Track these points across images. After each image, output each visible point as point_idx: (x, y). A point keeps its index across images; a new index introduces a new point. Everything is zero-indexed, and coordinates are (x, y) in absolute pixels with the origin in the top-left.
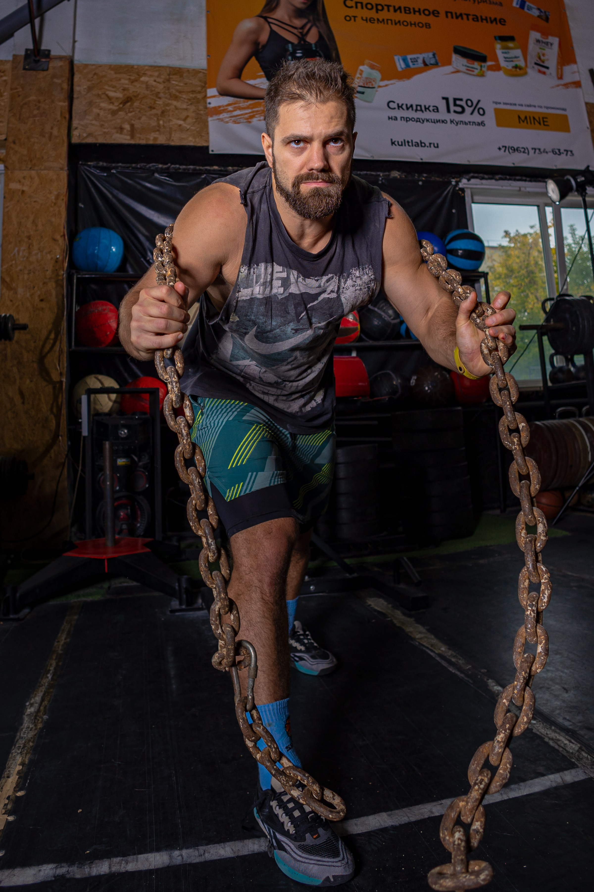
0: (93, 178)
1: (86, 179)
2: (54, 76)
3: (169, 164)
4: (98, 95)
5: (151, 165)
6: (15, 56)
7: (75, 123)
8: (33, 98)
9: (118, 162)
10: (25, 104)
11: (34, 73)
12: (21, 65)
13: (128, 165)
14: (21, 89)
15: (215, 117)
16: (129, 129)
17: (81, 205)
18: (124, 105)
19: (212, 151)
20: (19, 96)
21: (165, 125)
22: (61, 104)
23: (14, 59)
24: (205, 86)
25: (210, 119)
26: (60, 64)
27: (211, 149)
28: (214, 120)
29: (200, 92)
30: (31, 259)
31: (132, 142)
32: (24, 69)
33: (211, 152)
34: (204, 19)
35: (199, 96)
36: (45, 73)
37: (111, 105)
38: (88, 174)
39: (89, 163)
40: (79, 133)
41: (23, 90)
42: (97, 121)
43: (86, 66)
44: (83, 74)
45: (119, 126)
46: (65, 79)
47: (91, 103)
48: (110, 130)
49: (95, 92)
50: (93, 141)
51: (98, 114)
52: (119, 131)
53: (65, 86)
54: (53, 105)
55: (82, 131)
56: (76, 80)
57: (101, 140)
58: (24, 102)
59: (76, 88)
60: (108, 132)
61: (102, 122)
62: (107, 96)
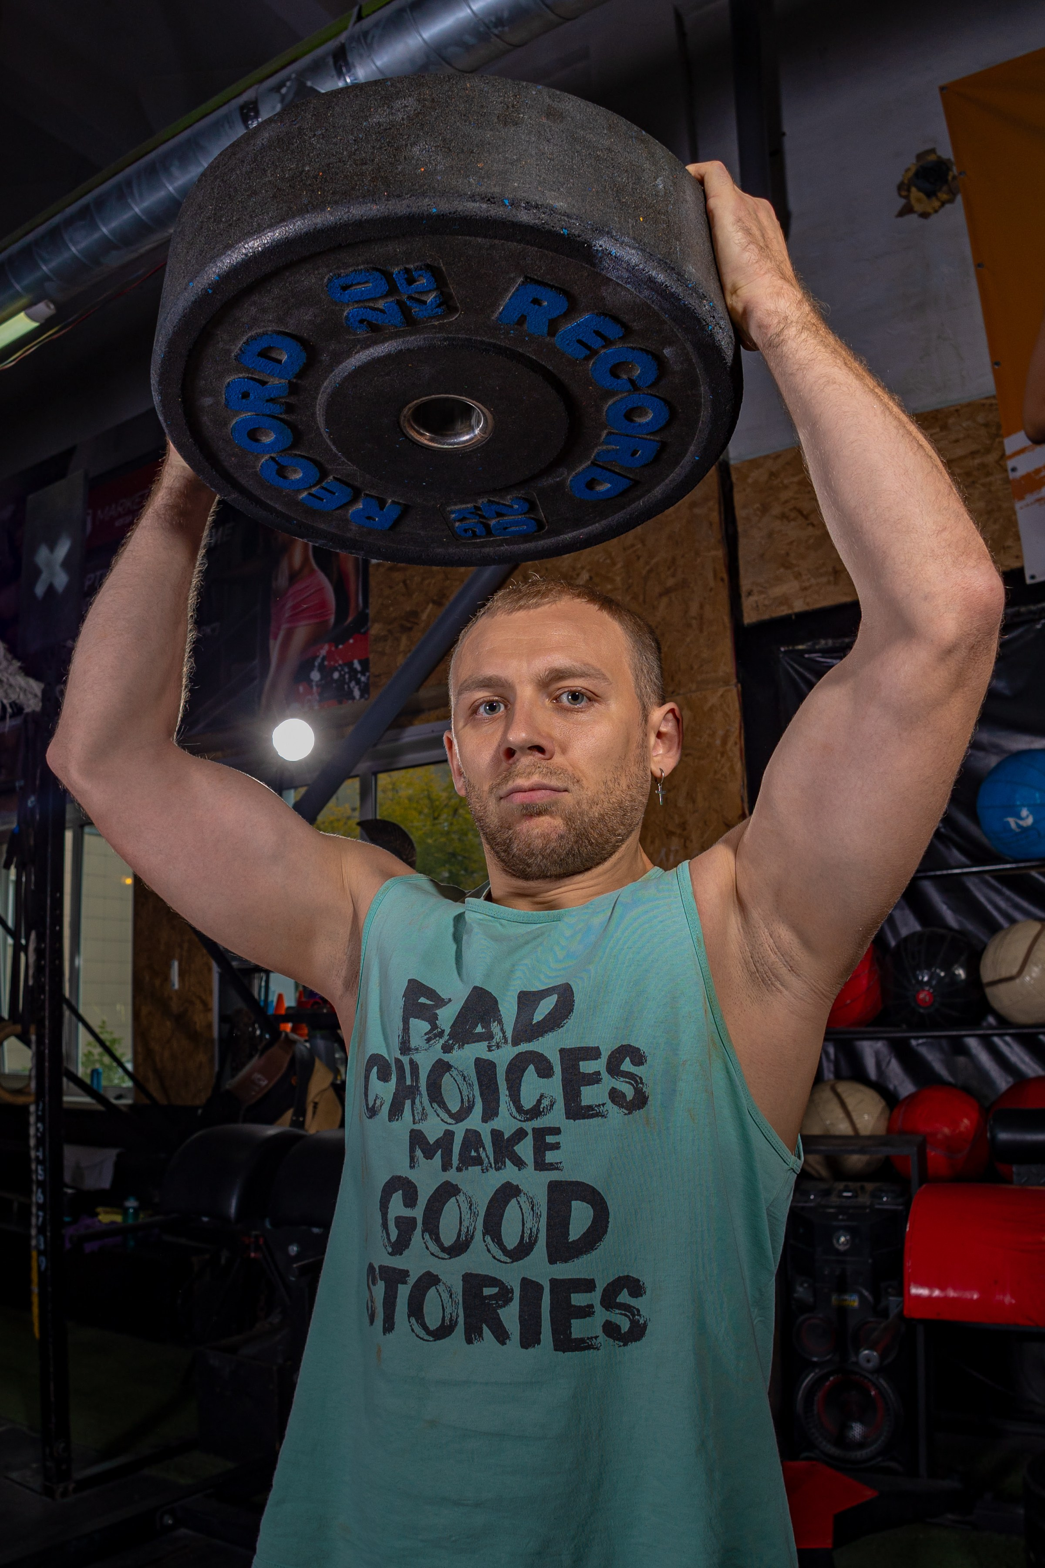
4: (784, 517)
7: (745, 584)
10: (651, 571)
14: (640, 546)
15: (1030, 498)
19: (1033, 577)
20: (639, 558)
22: (713, 553)
24: (998, 432)
25: (1018, 505)
27: (1028, 574)
28: (1028, 505)
29: (988, 451)
33: (1029, 581)
34: (974, 283)
35: (991, 458)
37: (810, 528)
38: (801, 670)
39: (800, 647)
40: (756, 602)
41: (644, 545)
42: (787, 568)
43: (754, 464)
44: (750, 481)
45: (830, 569)
46: (713, 504)
47: (770, 535)
48: (813, 581)
49: (776, 510)
50: (784, 611)
51: (788, 554)
52: (832, 578)
53: (715, 516)
54: (699, 560)
55: (763, 596)
56: (738, 498)
57: (799, 606)
58: (648, 568)
59: (740, 513)
60: (811, 586)
61: (796, 569)
62: (800, 512)
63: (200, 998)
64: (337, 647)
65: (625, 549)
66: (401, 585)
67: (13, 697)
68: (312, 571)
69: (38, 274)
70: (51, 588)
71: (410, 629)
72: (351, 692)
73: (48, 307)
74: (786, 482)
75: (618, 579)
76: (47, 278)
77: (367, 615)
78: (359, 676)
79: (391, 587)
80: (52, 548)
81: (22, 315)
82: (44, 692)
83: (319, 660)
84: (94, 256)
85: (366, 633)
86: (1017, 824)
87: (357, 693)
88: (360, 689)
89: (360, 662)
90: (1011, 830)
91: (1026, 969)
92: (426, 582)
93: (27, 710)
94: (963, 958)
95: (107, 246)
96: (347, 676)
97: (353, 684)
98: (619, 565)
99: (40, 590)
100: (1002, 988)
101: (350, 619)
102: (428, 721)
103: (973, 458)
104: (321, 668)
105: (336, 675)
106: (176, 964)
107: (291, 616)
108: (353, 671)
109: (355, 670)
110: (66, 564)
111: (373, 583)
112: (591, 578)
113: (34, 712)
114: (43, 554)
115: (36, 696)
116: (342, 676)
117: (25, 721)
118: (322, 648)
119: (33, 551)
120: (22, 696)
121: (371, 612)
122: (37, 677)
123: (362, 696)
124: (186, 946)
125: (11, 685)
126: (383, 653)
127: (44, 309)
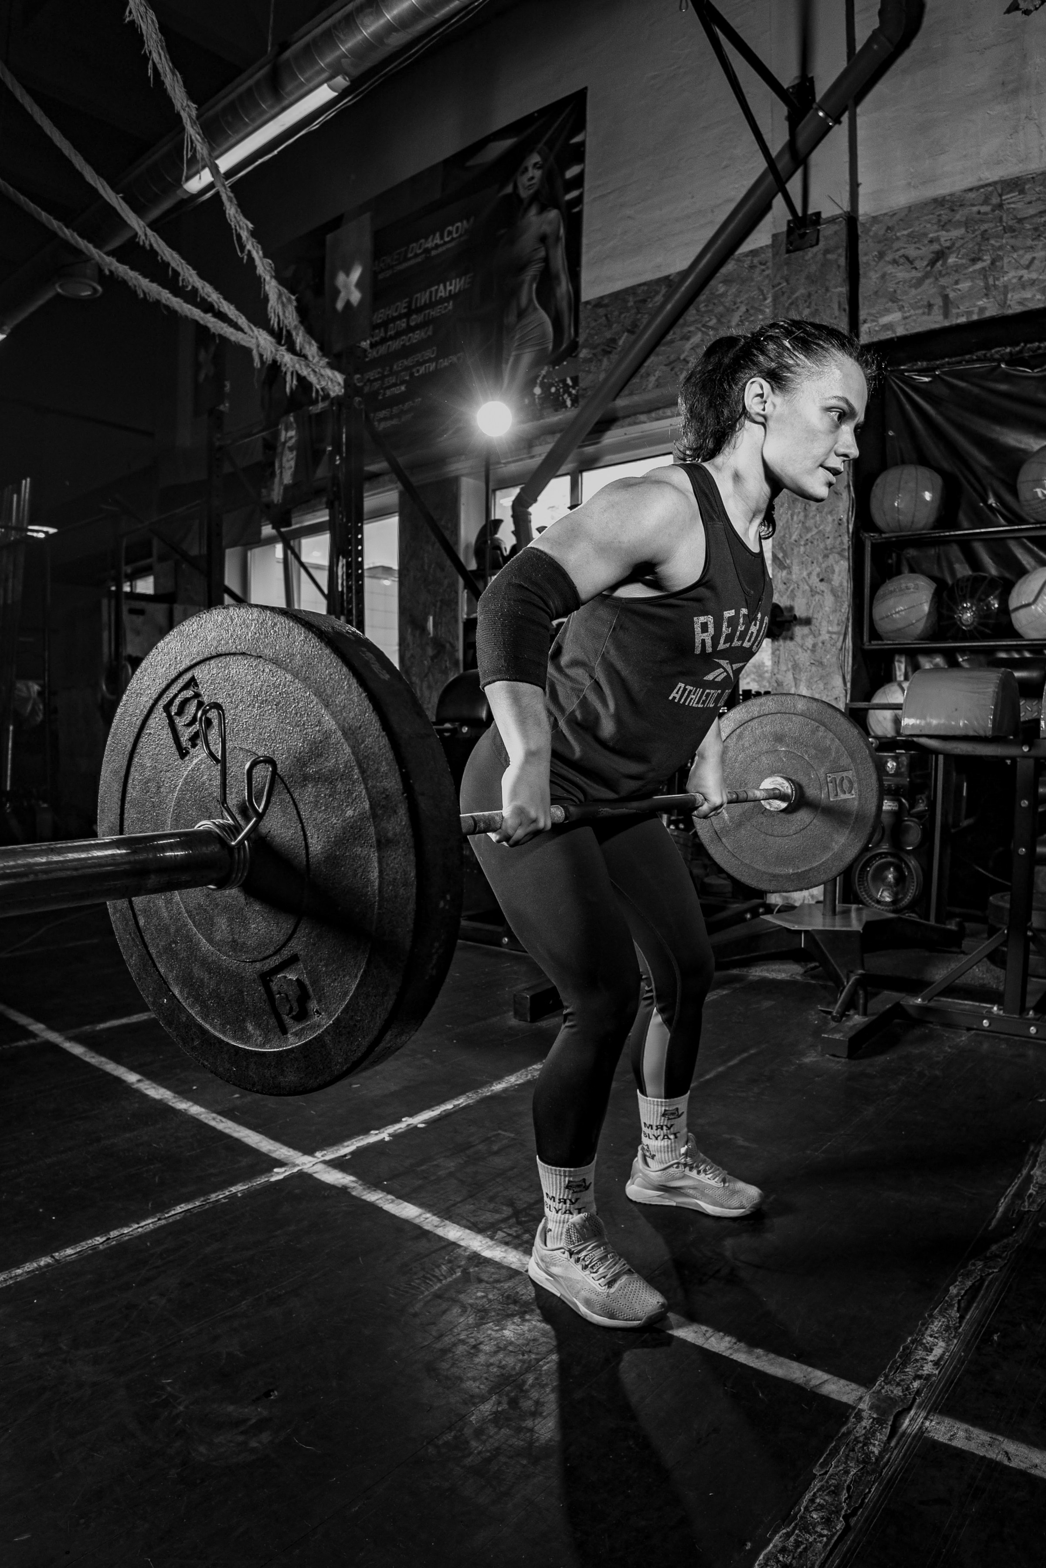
0: (907, 389)
1: (899, 392)
2: (827, 251)
3: (1022, 344)
4: (895, 262)
5: (993, 351)
6: (775, 237)
7: (863, 314)
8: (801, 291)
9: (943, 358)
10: (791, 304)
11: (800, 253)
12: (783, 248)
13: (958, 359)
14: (785, 284)
16: (941, 304)
17: (891, 433)
18: (932, 267)
20: (783, 293)
21: (997, 283)
22: (839, 289)
23: (773, 241)
26: (834, 228)
30: (807, 525)
31: (947, 324)
32: (788, 251)
36: (815, 249)
37: (914, 271)
38: (901, 384)
39: (902, 367)
40: (869, 328)
41: (788, 284)
42: (894, 302)
43: (875, 219)
44: (871, 233)
45: (926, 303)
46: (842, 251)
47: (883, 276)
48: (912, 312)
49: (888, 258)
50: (889, 335)
51: (895, 291)
52: (926, 310)
53: (842, 261)
54: (828, 295)
55: (875, 324)
56: (861, 246)
57: (900, 331)
58: (790, 301)
59: (862, 259)
60: (910, 316)
61: (900, 303)
62: (907, 258)
63: (450, 643)
64: (554, 368)
65: (773, 287)
66: (604, 318)
67: (323, 383)
68: (535, 309)
69: (338, 53)
70: (348, 304)
71: (610, 352)
72: (564, 402)
73: (345, 79)
74: (898, 234)
75: (767, 310)
76: (344, 56)
77: (577, 343)
78: (571, 389)
79: (596, 320)
80: (348, 273)
81: (325, 85)
82: (345, 381)
83: (540, 378)
84: (380, 37)
85: (576, 356)
86: (1043, 493)
87: (569, 403)
88: (571, 400)
89: (572, 379)
90: (1039, 498)
91: (1040, 598)
92: (623, 316)
93: (332, 394)
94: (997, 592)
95: (390, 29)
96: (561, 390)
97: (566, 396)
98: (769, 301)
99: (340, 305)
100: (1022, 612)
101: (564, 346)
102: (623, 427)
103: (1041, 217)
104: (542, 385)
105: (553, 390)
106: (431, 618)
107: (519, 345)
108: (566, 386)
109: (568, 385)
110: (359, 285)
111: (582, 316)
112: (747, 310)
113: (338, 396)
114: (341, 278)
115: (339, 384)
116: (558, 390)
117: (332, 404)
118: (542, 369)
119: (334, 277)
120: (330, 383)
121: (581, 340)
122: (340, 371)
123: (572, 405)
124: (438, 604)
125: (322, 375)
126: (589, 372)
127: (341, 81)
